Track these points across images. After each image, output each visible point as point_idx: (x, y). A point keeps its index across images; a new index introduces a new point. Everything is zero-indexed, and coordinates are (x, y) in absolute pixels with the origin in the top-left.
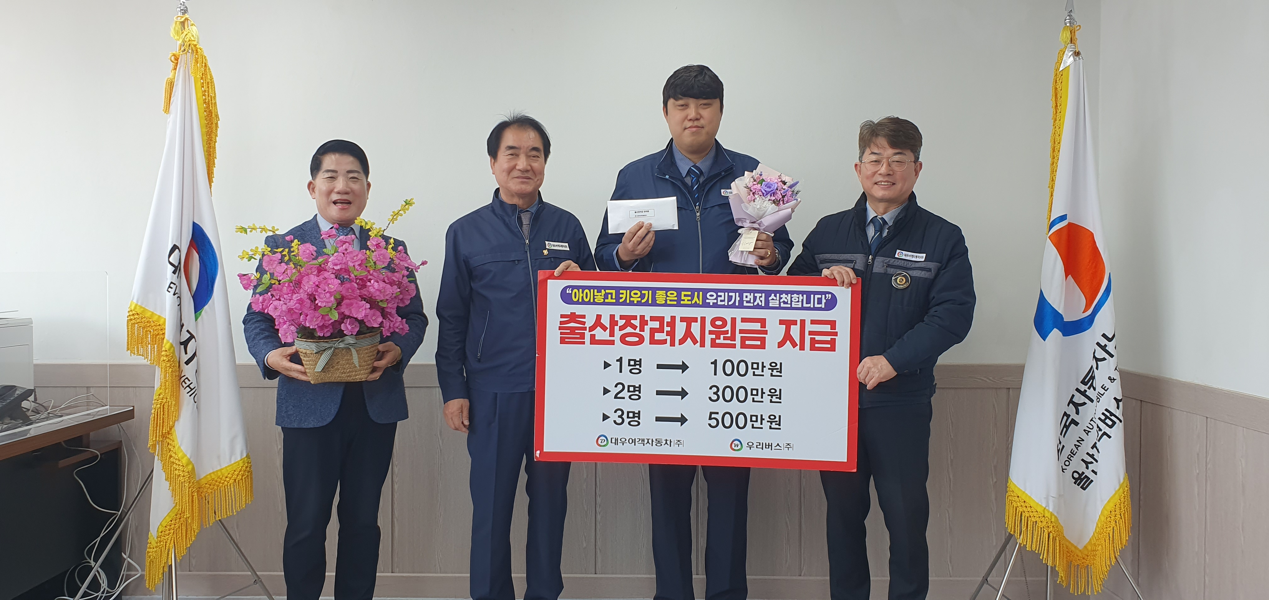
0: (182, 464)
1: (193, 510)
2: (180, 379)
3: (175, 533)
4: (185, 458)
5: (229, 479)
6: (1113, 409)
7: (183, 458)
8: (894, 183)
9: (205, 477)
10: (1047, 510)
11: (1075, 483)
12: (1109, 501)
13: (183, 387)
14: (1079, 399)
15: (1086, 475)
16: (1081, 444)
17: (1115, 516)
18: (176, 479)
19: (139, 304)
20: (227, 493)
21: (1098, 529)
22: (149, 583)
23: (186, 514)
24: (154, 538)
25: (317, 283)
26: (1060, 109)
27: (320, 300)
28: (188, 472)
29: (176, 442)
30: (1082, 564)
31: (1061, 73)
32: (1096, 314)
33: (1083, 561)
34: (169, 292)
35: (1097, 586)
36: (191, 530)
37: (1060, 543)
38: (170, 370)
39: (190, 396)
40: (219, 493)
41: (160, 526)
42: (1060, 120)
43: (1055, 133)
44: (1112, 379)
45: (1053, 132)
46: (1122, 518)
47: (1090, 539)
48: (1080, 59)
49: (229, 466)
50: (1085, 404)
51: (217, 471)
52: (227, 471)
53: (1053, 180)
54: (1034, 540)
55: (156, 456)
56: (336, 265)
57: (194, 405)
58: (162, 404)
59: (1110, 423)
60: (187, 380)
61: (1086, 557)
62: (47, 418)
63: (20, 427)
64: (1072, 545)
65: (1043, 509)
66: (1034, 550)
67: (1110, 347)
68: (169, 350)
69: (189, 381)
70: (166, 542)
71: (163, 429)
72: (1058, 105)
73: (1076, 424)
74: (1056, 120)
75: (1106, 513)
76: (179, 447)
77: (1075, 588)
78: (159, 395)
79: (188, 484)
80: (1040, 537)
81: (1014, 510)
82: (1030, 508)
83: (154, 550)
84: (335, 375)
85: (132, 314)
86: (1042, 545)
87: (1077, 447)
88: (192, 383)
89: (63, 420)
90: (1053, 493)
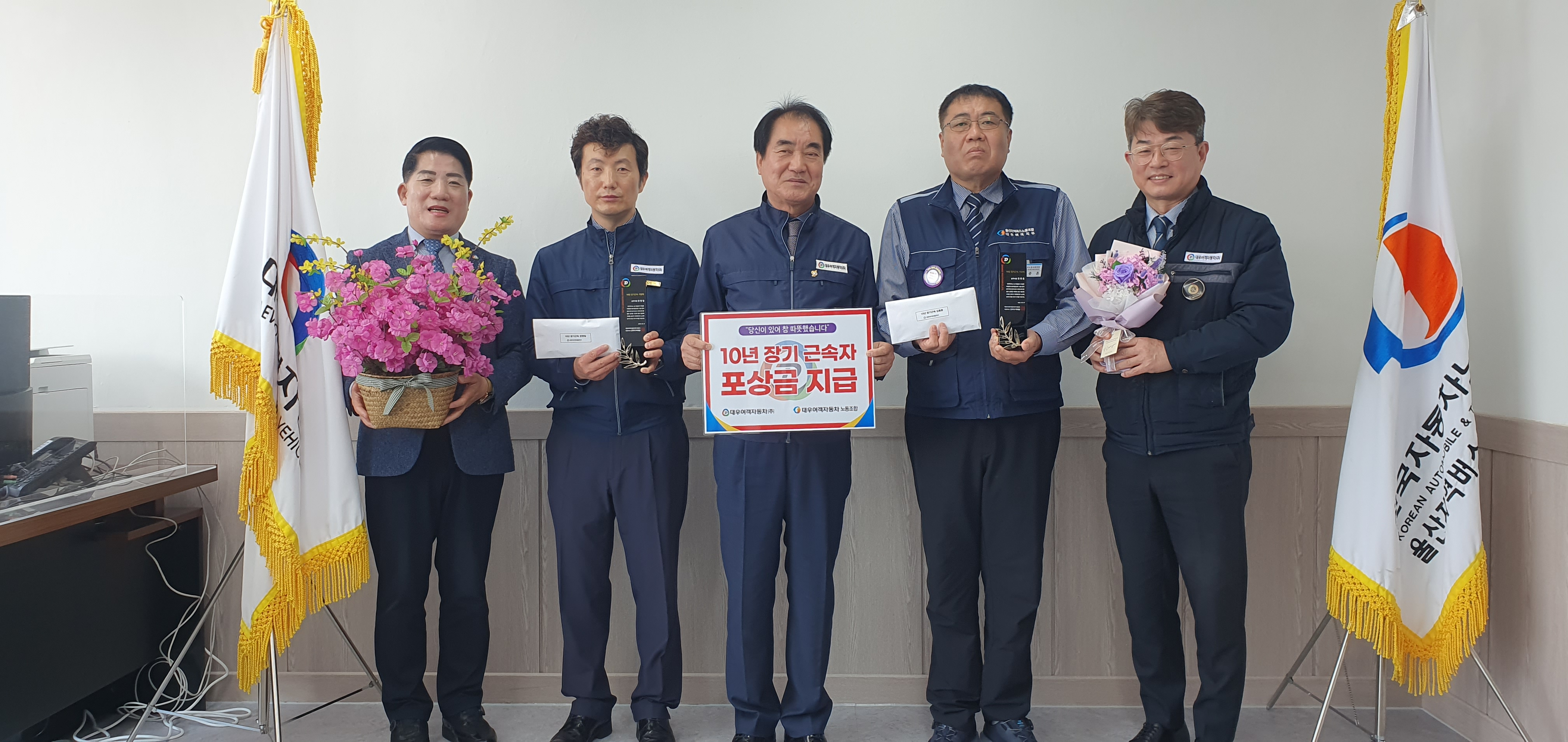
0: (282, 535)
1: (297, 593)
2: (279, 428)
3: (274, 620)
4: (286, 527)
5: (341, 553)
6: (1467, 459)
7: (283, 527)
8: (1170, 175)
9: (311, 551)
10: (1382, 587)
11: (1415, 554)
12: (1462, 577)
13: (283, 438)
14: (1419, 447)
15: (1429, 545)
16: (1423, 504)
17: (1470, 595)
18: (275, 553)
19: (225, 333)
20: (338, 571)
21: (1445, 613)
22: (243, 684)
23: (289, 597)
24: (247, 628)
25: (391, 308)
26: (1396, 79)
27: (395, 328)
28: (291, 545)
29: (274, 507)
30: (1424, 657)
31: (1399, 34)
32: (1445, 339)
33: (1425, 652)
34: (265, 318)
35: (1443, 686)
36: (294, 617)
37: (1397, 629)
38: (268, 416)
39: (292, 449)
40: (328, 571)
41: (255, 613)
42: (1397, 93)
43: (1389, 111)
44: (1466, 421)
45: (1388, 109)
46: (1478, 598)
47: (1434, 626)
48: (1423, 15)
49: (341, 537)
50: (1427, 454)
51: (326, 543)
52: (339, 543)
53: (1387, 170)
54: (1366, 626)
55: (247, 526)
56: (415, 288)
57: (296, 460)
58: (256, 460)
59: (1463, 477)
60: (287, 429)
61: (1428, 649)
62: (112, 479)
63: (80, 489)
64: (1411, 632)
65: (1376, 586)
66: (1365, 638)
67: (1464, 380)
68: (266, 391)
69: (290, 430)
70: (263, 633)
71: (257, 490)
72: (1395, 74)
73: (1417, 479)
74: (1391, 94)
75: (1458, 591)
76: (279, 514)
77: (1414, 688)
78: (252, 448)
79: (290, 559)
80: (1373, 622)
81: (1339, 588)
82: (1359, 585)
83: (248, 642)
84: (403, 420)
85: (217, 346)
86: (1376, 631)
87: (1417, 508)
88: (293, 433)
89: (132, 481)
90: (1390, 566)
